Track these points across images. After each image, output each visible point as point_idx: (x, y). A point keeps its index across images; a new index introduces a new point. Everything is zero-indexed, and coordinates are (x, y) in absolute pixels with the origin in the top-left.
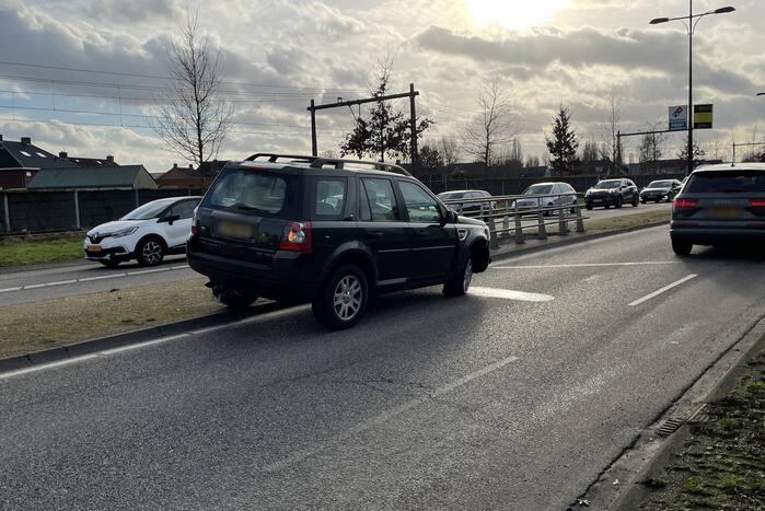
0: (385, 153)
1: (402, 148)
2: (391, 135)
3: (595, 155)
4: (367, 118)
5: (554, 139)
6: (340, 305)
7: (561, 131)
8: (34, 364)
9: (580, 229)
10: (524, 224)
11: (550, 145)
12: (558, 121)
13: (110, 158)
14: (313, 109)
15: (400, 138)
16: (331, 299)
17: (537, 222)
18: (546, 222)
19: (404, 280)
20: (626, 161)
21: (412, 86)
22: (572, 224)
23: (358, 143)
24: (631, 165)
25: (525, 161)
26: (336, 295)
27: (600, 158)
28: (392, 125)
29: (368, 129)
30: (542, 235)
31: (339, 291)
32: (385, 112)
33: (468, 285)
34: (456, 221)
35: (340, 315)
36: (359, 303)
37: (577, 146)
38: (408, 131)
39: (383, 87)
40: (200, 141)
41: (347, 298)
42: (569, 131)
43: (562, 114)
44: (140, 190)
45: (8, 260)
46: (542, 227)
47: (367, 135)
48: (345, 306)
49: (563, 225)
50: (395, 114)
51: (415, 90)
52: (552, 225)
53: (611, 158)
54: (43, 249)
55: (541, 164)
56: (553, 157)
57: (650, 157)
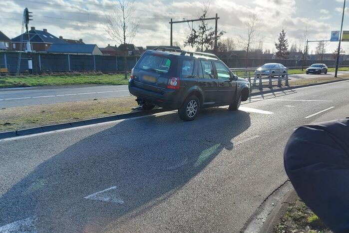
0: (203, 46)
1: (211, 44)
2: (207, 38)
3: (296, 50)
4: (197, 29)
5: (278, 43)
6: (189, 112)
7: (282, 39)
8: (72, 127)
9: (287, 84)
10: (263, 81)
11: (276, 45)
12: (281, 34)
13: (81, 40)
14: (171, 23)
15: (210, 39)
16: (186, 109)
17: (268, 80)
18: (272, 80)
19: (214, 103)
20: (309, 53)
21: (217, 15)
22: (283, 82)
23: (192, 40)
24: (311, 55)
25: (264, 51)
26: (188, 107)
27: (298, 51)
28: (207, 33)
29: (197, 34)
30: (270, 86)
31: (189, 106)
32: (204, 27)
33: (239, 106)
34: (237, 79)
35: (188, 115)
36: (196, 111)
37: (288, 46)
38: (214, 36)
39: (204, 15)
40: (125, 36)
41: (191, 109)
42: (285, 39)
43: (283, 31)
44: (95, 56)
45: (45, 83)
46: (270, 82)
47: (196, 37)
48: (191, 112)
49: (279, 82)
50: (209, 28)
51: (218, 17)
52: (275, 82)
53: (303, 52)
54: (58, 80)
55: (271, 53)
56: (277, 51)
57: (320, 52)
